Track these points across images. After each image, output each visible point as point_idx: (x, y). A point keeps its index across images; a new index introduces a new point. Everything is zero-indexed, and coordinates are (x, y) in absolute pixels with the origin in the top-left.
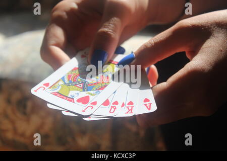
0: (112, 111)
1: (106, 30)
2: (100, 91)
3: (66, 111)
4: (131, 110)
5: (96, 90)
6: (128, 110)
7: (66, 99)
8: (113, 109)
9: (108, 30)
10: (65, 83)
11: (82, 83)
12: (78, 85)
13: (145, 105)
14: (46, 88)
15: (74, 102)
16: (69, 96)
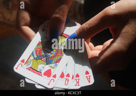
0: (66, 84)
1: (57, 16)
2: (57, 64)
3: (38, 85)
4: (78, 82)
5: (55, 63)
6: (76, 83)
7: (37, 74)
8: (67, 82)
9: (59, 16)
10: (35, 58)
11: (45, 56)
12: (43, 59)
13: (87, 77)
14: (23, 64)
15: (42, 76)
16: (38, 70)
